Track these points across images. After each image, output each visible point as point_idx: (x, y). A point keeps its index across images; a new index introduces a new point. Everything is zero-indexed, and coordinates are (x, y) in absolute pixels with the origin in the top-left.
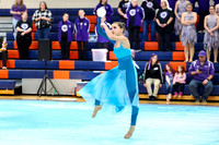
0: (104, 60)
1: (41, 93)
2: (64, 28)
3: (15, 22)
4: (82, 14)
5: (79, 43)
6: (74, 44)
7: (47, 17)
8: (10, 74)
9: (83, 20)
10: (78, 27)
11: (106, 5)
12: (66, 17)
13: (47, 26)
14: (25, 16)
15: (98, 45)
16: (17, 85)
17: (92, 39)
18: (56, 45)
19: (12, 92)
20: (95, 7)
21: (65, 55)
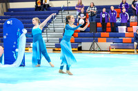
0: (125, 32)
1: (92, 50)
2: (104, 16)
3: (78, 13)
4: (112, 8)
5: (111, 23)
6: (109, 24)
7: (94, 10)
8: (75, 40)
9: (113, 12)
10: (111, 15)
11: (126, 3)
12: (104, 10)
13: (94, 15)
14: (82, 10)
15: (121, 24)
16: (79, 46)
17: (118, 21)
18: (99, 24)
19: (77, 49)
20: (119, 4)
21: (104, 30)
